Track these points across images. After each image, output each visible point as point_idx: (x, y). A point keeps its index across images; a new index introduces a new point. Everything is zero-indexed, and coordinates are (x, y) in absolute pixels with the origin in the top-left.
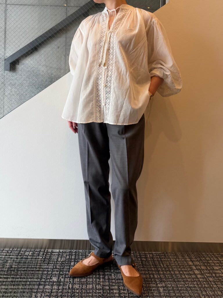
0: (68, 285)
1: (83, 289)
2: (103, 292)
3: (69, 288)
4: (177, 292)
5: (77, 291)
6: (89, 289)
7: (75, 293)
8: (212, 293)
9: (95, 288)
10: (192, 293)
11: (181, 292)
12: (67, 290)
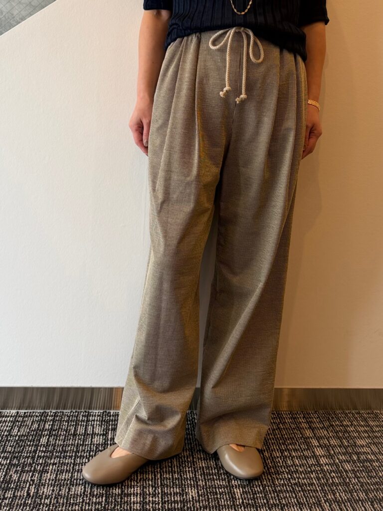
0: (27, 489)
1: (59, 497)
2: (105, 502)
3: (28, 494)
4: (272, 497)
5: (46, 500)
6: (75, 496)
7: (41, 506)
8: (346, 496)
9: (90, 493)
10: (305, 497)
11: (282, 495)
12: (24, 500)
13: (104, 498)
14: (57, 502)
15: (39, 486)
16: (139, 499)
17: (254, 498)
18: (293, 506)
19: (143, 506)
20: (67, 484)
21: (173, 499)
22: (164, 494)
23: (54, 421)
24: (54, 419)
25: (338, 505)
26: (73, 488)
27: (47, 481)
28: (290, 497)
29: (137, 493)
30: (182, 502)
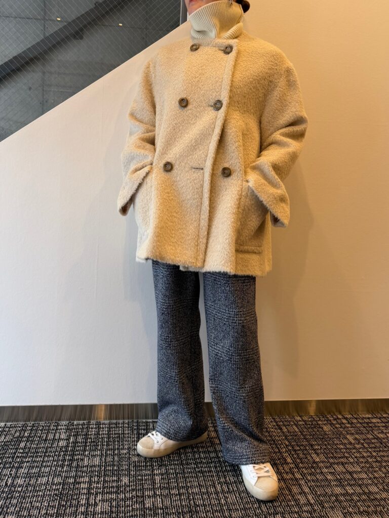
13: (61, 486)
14: (27, 489)
15: (15, 478)
16: (86, 486)
17: (168, 482)
18: (195, 487)
19: (89, 491)
20: (36, 476)
21: (111, 485)
22: (105, 481)
23: (31, 430)
24: (32, 429)
25: (227, 486)
26: (40, 479)
27: (22, 474)
28: (193, 481)
29: (86, 482)
30: (117, 487)
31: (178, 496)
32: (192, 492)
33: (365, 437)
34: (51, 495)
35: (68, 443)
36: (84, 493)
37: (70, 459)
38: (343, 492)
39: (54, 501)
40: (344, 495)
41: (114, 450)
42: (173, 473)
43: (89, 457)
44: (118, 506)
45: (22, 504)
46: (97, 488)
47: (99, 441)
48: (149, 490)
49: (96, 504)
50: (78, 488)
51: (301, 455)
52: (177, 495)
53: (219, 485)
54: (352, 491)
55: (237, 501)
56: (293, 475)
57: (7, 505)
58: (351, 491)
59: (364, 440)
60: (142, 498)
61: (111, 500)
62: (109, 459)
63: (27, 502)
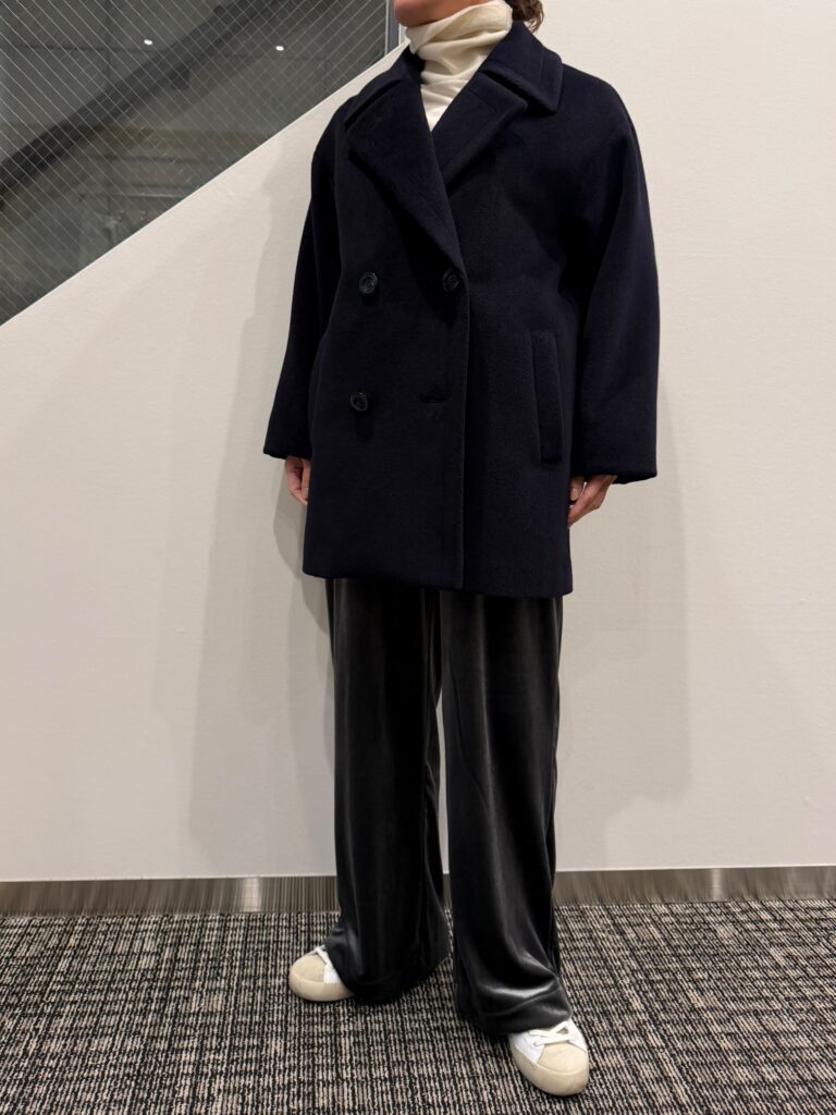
13: (140, 1056)
14: (68, 1064)
15: (44, 1038)
16: (193, 1057)
17: (369, 1051)
18: (427, 1064)
19: (198, 1068)
20: (88, 1034)
21: (245, 1057)
22: (233, 1048)
25: (498, 1062)
26: (96, 1041)
28: (424, 1050)
29: (192, 1048)
30: (259, 1061)
31: (388, 1084)
32: (419, 1075)
33: (810, 953)
34: (118, 1075)
35: (158, 962)
36: (188, 1074)
37: (162, 998)
38: (755, 1078)
39: (124, 1090)
40: (755, 1085)
41: (255, 977)
42: (381, 1032)
43: (201, 993)
44: (258, 1102)
45: (56, 1095)
46: (216, 1062)
47: (224, 958)
48: (327, 1069)
49: (211, 1099)
50: (174, 1063)
51: (664, 994)
52: (385, 1080)
53: (480, 1059)
54: (775, 1077)
55: (517, 1096)
56: (645, 1037)
57: (24, 1098)
58: (772, 1077)
59: (808, 958)
60: (311, 1087)
61: (244, 1091)
62: (244, 998)
63: (67, 1092)
